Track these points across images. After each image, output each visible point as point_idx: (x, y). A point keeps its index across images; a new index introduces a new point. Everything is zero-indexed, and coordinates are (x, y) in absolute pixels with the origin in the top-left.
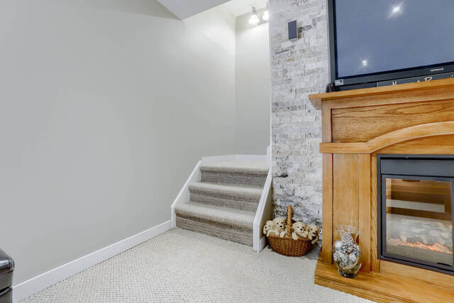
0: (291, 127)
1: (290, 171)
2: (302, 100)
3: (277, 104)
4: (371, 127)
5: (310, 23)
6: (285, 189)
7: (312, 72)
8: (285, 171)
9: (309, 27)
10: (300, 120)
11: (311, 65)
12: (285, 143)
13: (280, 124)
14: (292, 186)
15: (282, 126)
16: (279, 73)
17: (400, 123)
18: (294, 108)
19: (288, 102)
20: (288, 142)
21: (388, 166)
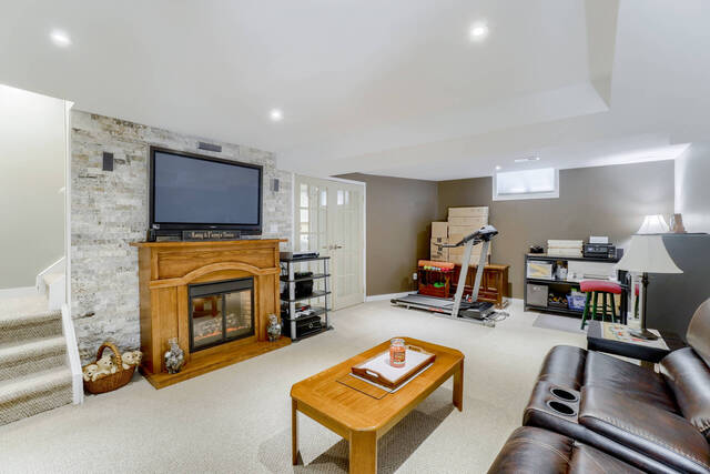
0: (99, 261)
1: (96, 309)
2: (112, 235)
3: (79, 236)
4: (185, 267)
5: (124, 158)
6: (91, 329)
7: (125, 207)
8: (90, 310)
9: (123, 162)
10: (110, 255)
11: (123, 200)
12: (90, 279)
13: (84, 259)
14: (100, 324)
15: (86, 262)
16: (83, 202)
17: (201, 264)
18: (102, 242)
19: (95, 235)
20: (94, 278)
21: (194, 292)
